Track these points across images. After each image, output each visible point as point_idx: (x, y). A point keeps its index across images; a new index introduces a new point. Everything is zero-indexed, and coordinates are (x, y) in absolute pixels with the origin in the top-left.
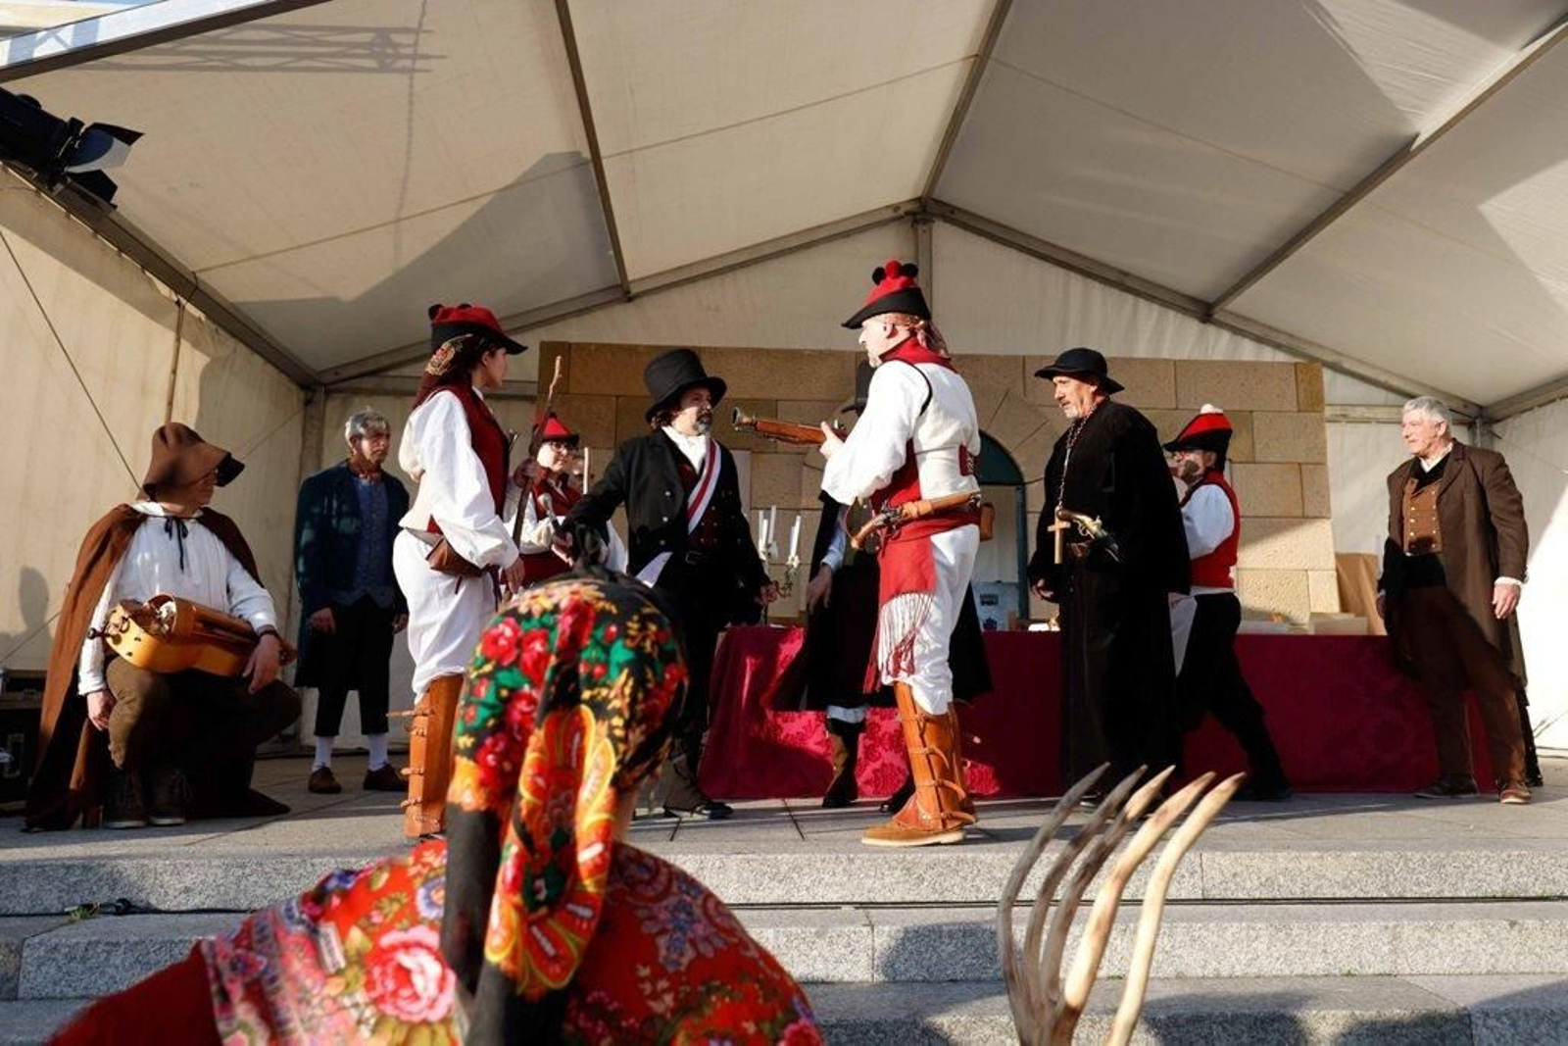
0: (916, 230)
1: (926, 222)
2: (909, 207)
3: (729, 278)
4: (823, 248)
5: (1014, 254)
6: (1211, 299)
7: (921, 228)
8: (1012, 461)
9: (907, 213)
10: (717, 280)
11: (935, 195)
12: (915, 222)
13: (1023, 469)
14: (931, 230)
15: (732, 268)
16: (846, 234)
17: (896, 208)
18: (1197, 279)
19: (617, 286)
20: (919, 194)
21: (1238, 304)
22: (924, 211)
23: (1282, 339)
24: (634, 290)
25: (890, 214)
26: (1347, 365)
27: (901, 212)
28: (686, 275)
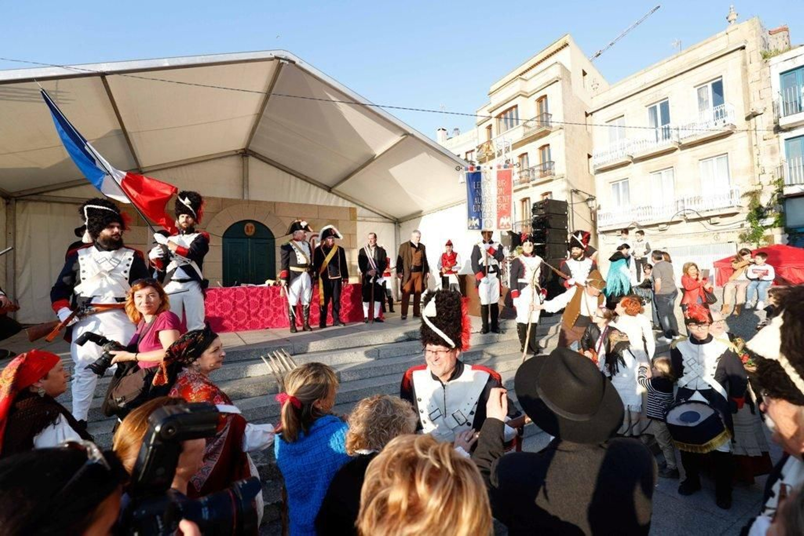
0: (243, 160)
1: (247, 156)
2: (241, 151)
3: (179, 169)
4: (212, 161)
5: (274, 168)
6: (331, 186)
7: (245, 158)
8: (271, 233)
9: (240, 153)
10: (175, 169)
11: (249, 148)
12: (243, 156)
13: (274, 234)
14: (248, 159)
15: (181, 165)
16: (220, 158)
17: (236, 151)
18: (327, 180)
19: (138, 169)
20: (244, 147)
21: (338, 188)
22: (246, 153)
23: (349, 198)
24: (144, 170)
25: (235, 153)
26: (366, 206)
27: (238, 152)
28: (163, 167)
